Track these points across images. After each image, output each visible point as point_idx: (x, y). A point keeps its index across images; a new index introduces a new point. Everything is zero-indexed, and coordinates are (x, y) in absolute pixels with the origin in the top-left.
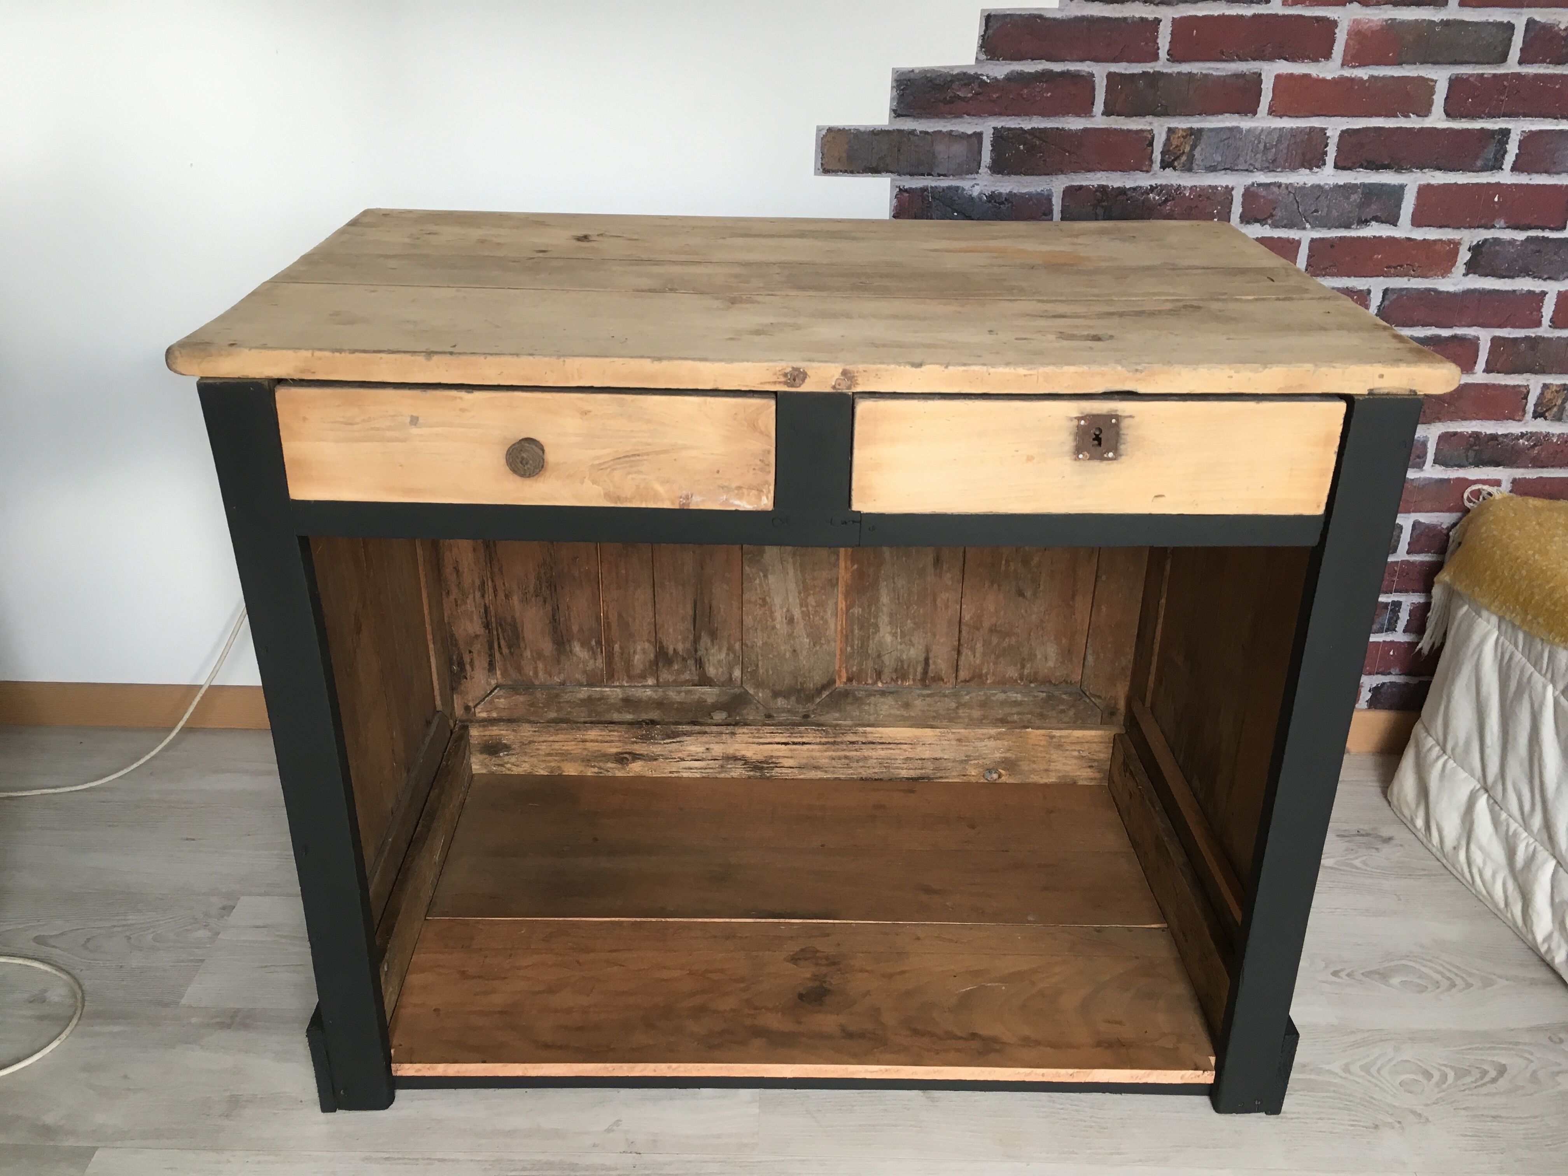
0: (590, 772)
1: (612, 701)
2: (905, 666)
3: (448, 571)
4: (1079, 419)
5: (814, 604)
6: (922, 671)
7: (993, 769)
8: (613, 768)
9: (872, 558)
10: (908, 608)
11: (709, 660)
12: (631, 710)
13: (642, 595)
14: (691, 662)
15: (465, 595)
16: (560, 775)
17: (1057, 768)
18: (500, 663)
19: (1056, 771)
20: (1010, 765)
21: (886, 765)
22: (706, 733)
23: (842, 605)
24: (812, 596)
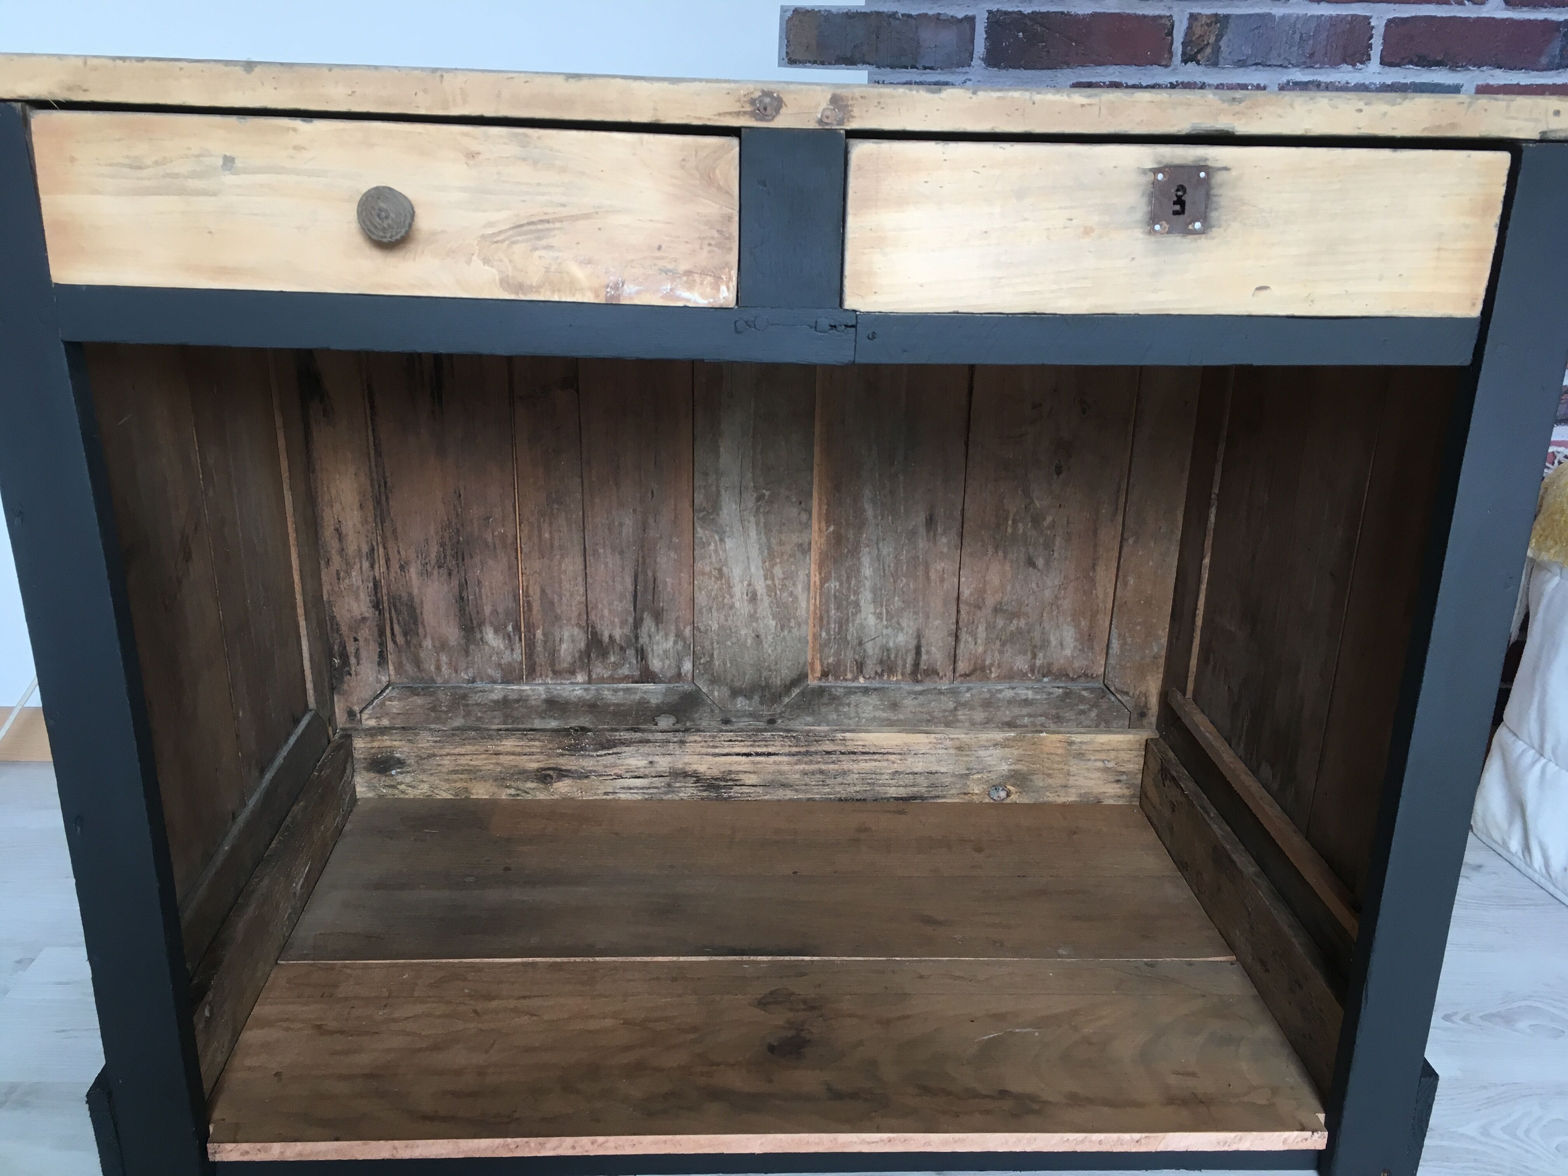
0: (504, 795)
1: (533, 703)
2: (893, 656)
3: (328, 533)
4: (1155, 171)
5: (781, 576)
6: (913, 662)
7: (1000, 784)
8: (533, 789)
9: (851, 518)
10: (895, 582)
11: (652, 650)
12: (556, 715)
13: (571, 565)
14: (630, 653)
15: (349, 565)
16: (467, 798)
17: (1078, 783)
18: (393, 656)
19: (1076, 787)
20: (1020, 779)
21: (870, 781)
22: (648, 741)
23: (815, 578)
24: (779, 566)
